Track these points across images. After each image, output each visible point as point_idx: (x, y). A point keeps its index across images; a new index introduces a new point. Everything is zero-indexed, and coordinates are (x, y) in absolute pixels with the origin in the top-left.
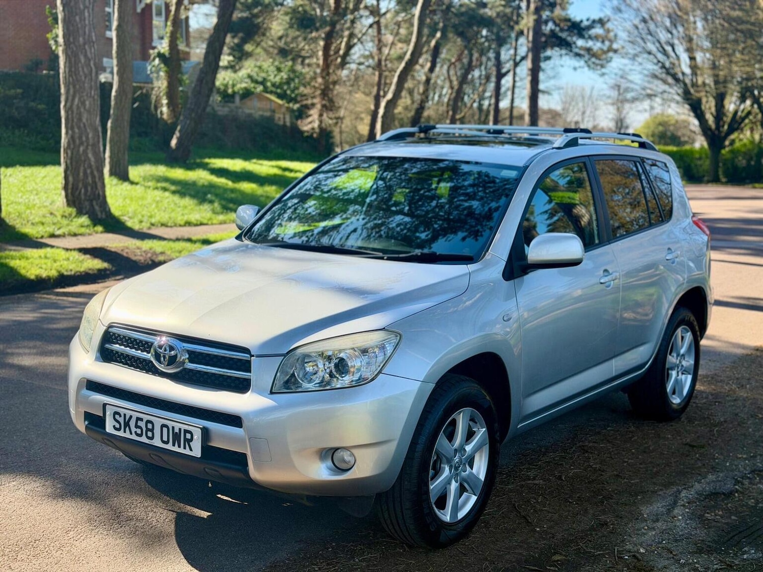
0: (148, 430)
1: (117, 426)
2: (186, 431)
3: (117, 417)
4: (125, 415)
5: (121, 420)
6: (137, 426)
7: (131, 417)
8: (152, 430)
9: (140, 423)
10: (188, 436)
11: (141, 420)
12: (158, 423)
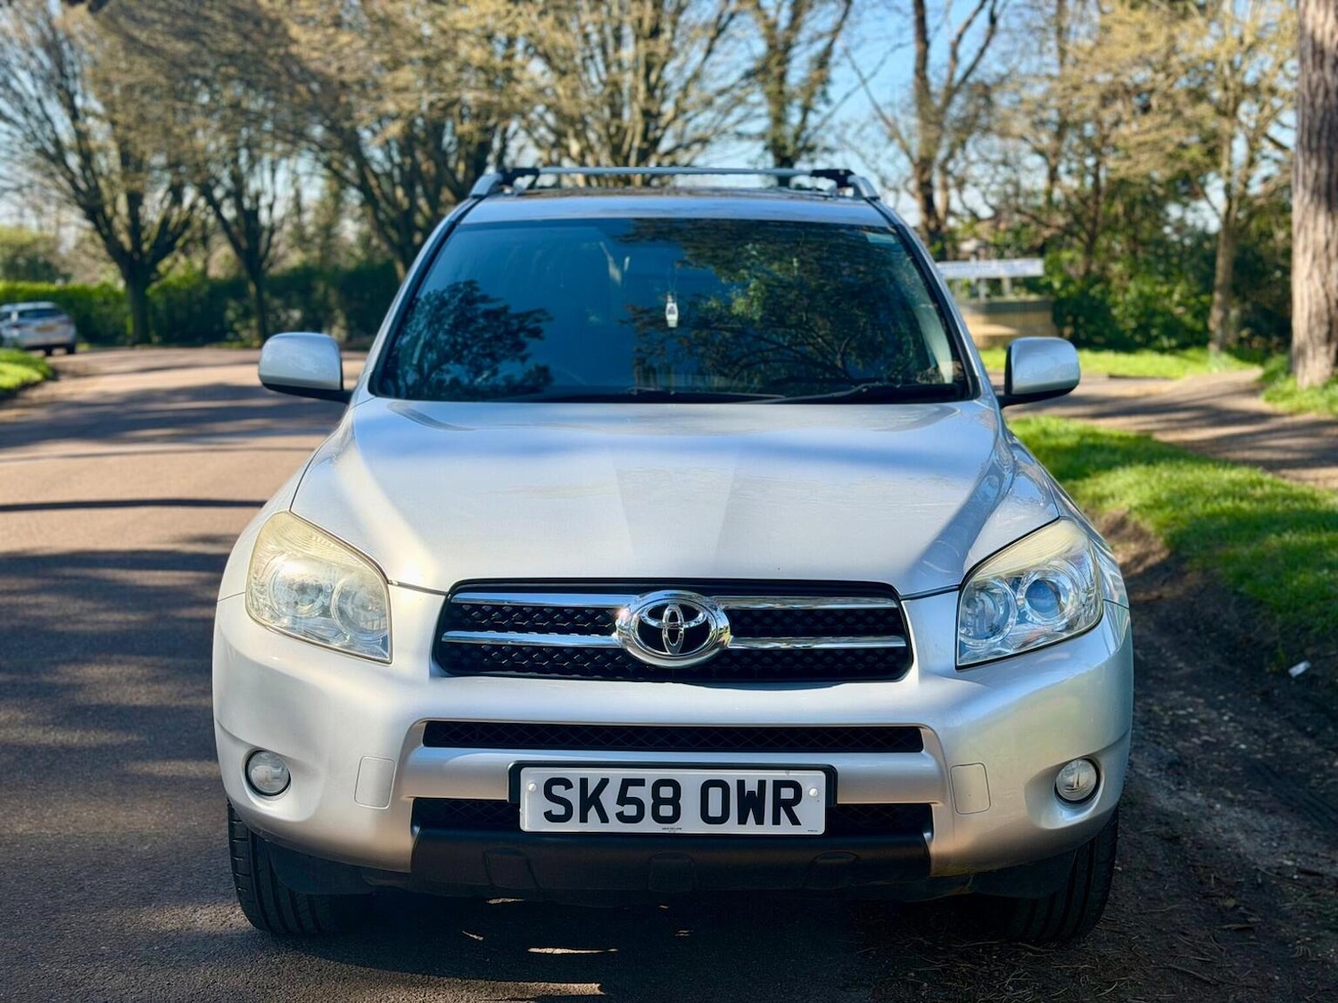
0: (658, 801)
1: (559, 810)
2: (778, 785)
3: (558, 790)
4: (584, 782)
5: (573, 796)
6: (623, 799)
7: (604, 783)
8: (675, 802)
9: (633, 792)
10: (787, 793)
11: (640, 782)
12: (691, 781)
